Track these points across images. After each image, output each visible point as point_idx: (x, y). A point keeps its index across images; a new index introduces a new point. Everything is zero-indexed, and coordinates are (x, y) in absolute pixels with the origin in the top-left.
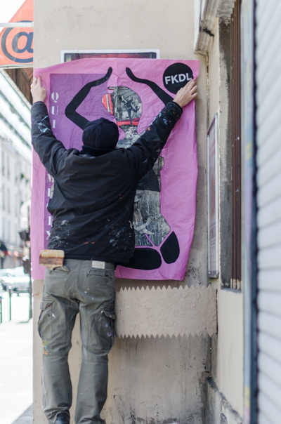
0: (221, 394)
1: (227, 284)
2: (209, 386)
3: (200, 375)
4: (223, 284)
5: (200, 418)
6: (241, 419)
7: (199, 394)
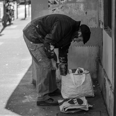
0: (104, 70)
1: (106, 27)
2: (99, 64)
3: (96, 58)
4: (105, 28)
5: (96, 75)
6: (111, 85)
7: (96, 65)
